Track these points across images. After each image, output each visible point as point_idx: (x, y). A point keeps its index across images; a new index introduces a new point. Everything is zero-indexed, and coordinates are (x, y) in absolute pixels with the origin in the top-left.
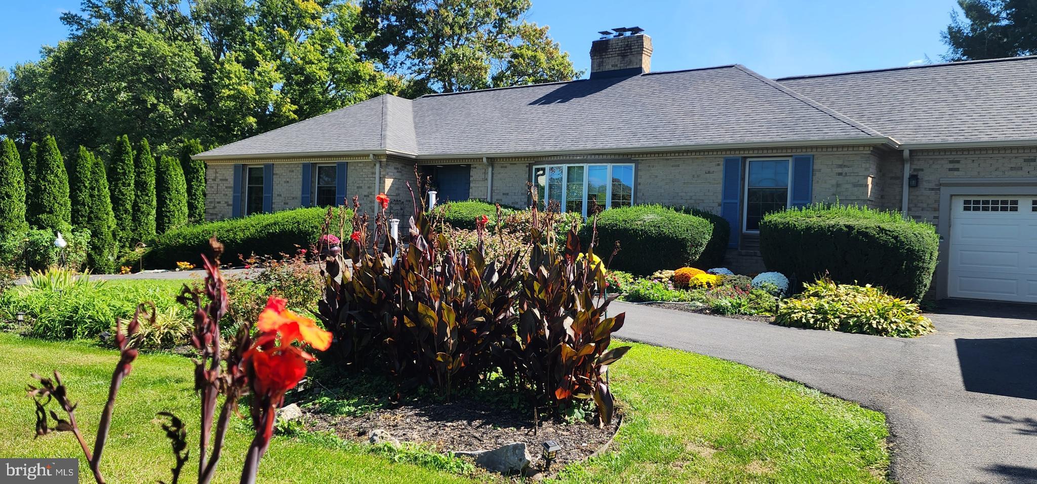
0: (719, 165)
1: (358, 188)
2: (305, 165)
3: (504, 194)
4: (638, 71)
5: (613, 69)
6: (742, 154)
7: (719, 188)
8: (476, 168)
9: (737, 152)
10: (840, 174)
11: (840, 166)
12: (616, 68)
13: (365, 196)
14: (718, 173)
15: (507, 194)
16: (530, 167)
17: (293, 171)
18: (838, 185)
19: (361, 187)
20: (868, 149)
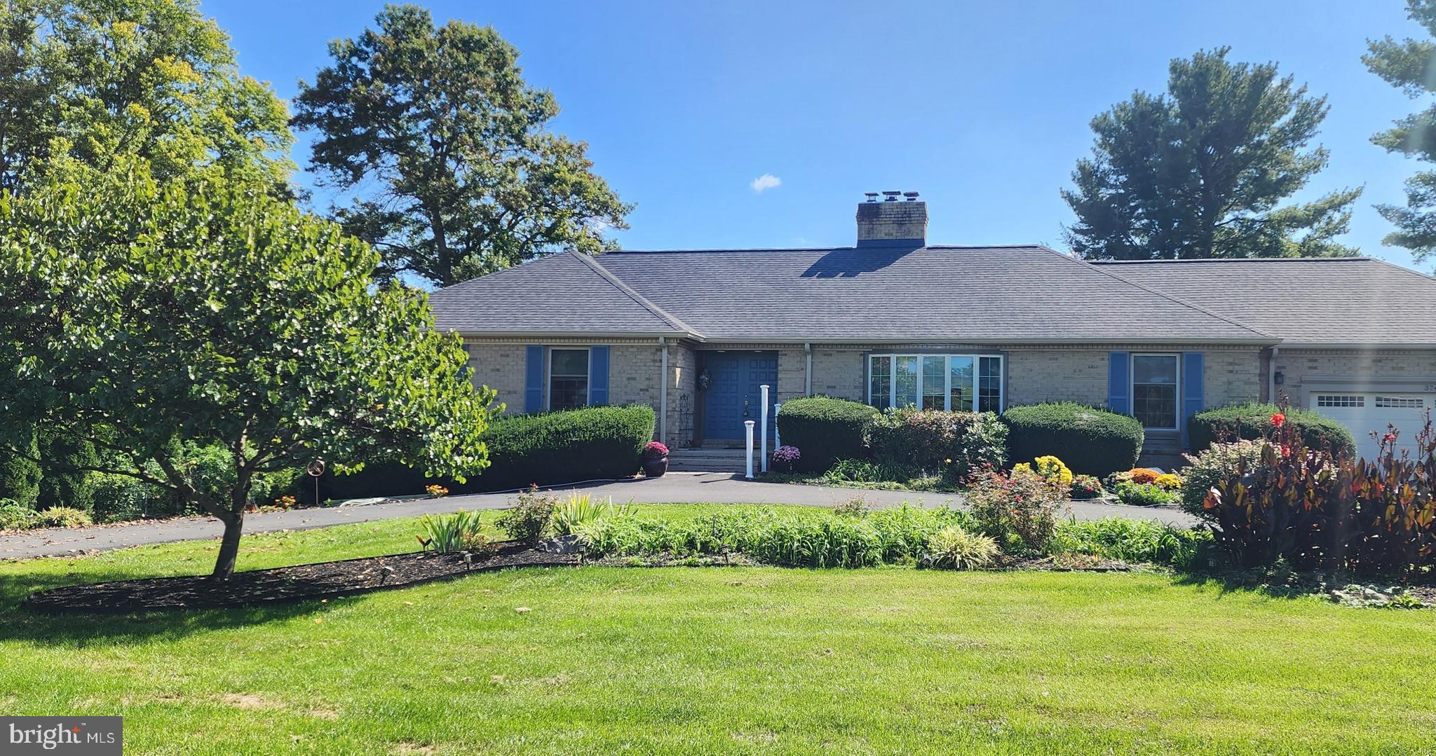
0: (1103, 359)
1: (628, 379)
2: (530, 348)
3: (828, 387)
4: (920, 243)
5: (887, 238)
6: (1130, 349)
7: (1104, 383)
8: (786, 355)
9: (1124, 347)
10: (1231, 372)
11: (1231, 364)
12: (891, 238)
13: (641, 390)
14: (1103, 366)
15: (834, 387)
16: (864, 355)
17: (508, 356)
18: (1230, 383)
19: (635, 379)
20: (1258, 348)
